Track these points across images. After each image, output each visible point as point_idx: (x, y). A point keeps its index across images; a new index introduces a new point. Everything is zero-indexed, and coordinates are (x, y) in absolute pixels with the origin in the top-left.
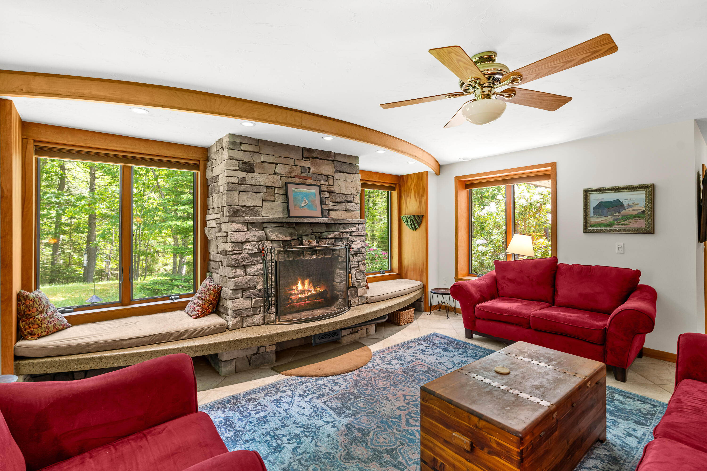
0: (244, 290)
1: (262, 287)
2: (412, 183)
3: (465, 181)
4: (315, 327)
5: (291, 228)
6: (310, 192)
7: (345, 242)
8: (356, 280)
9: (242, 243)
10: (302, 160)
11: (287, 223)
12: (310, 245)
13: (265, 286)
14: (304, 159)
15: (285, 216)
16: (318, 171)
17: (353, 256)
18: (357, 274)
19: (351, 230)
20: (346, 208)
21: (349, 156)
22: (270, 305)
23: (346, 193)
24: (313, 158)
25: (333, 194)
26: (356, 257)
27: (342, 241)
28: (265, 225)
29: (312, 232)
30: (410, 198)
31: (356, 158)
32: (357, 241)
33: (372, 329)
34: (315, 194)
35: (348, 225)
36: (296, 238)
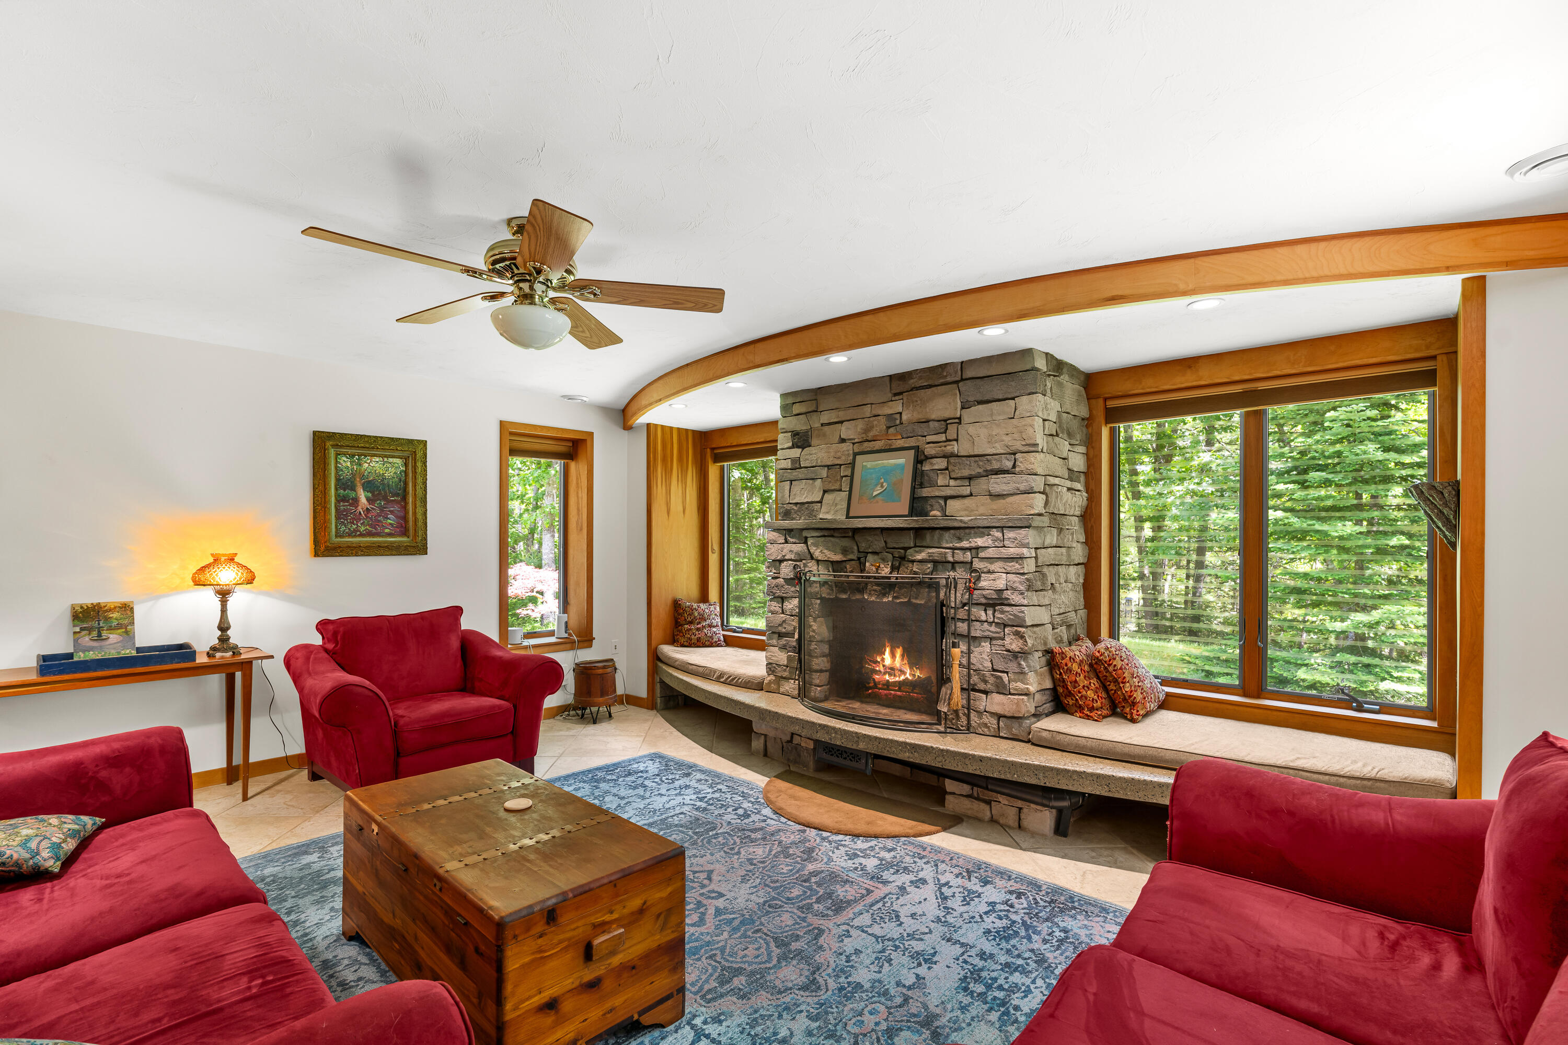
0: (781, 635)
1: (798, 637)
5: (847, 539)
6: (895, 465)
8: (994, 670)
9: (781, 561)
10: (889, 401)
12: (877, 572)
14: (893, 399)
15: (841, 517)
16: (919, 417)
17: (985, 610)
18: (995, 656)
19: (973, 545)
24: (912, 390)
25: (952, 460)
26: (995, 611)
27: (953, 569)
28: (805, 534)
29: (886, 548)
32: (994, 572)
34: (902, 467)
35: (967, 531)
36: (855, 558)
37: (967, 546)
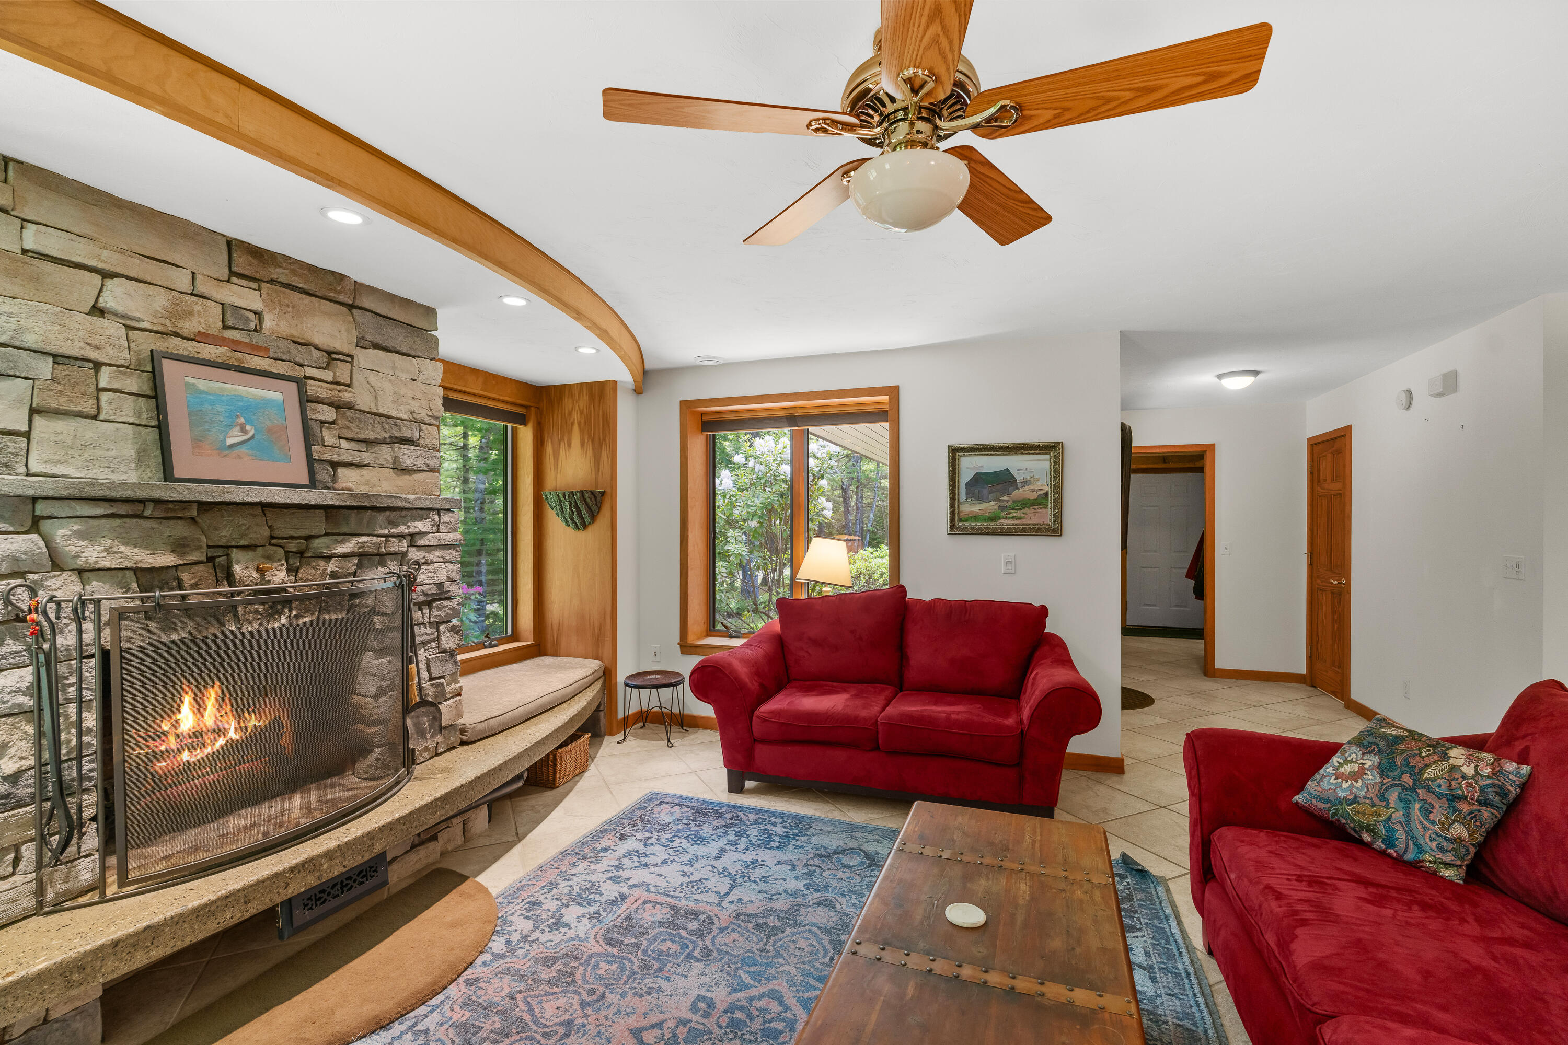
1: (31, 762)
2: (575, 410)
3: (702, 414)
4: (292, 869)
5: (180, 522)
6: (263, 398)
7: (393, 566)
8: (432, 679)
10: (228, 281)
11: (157, 502)
12: (263, 581)
13: (46, 755)
14: (234, 279)
15: (152, 476)
16: (294, 333)
17: (421, 609)
18: (432, 663)
19: (413, 530)
20: (396, 460)
21: (407, 303)
22: (74, 828)
23: (394, 413)
24: (272, 281)
25: (349, 413)
26: (430, 610)
27: (383, 564)
29: (272, 537)
30: (569, 445)
31: (430, 312)
32: (432, 562)
33: (480, 818)
34: (283, 407)
35: (404, 513)
36: (203, 558)
37: (406, 531)
